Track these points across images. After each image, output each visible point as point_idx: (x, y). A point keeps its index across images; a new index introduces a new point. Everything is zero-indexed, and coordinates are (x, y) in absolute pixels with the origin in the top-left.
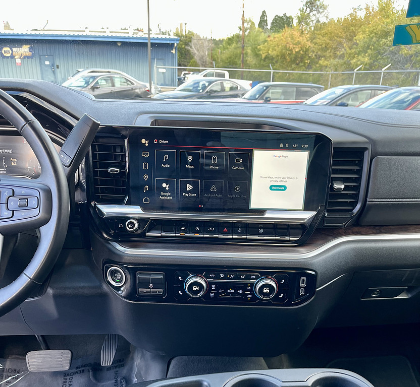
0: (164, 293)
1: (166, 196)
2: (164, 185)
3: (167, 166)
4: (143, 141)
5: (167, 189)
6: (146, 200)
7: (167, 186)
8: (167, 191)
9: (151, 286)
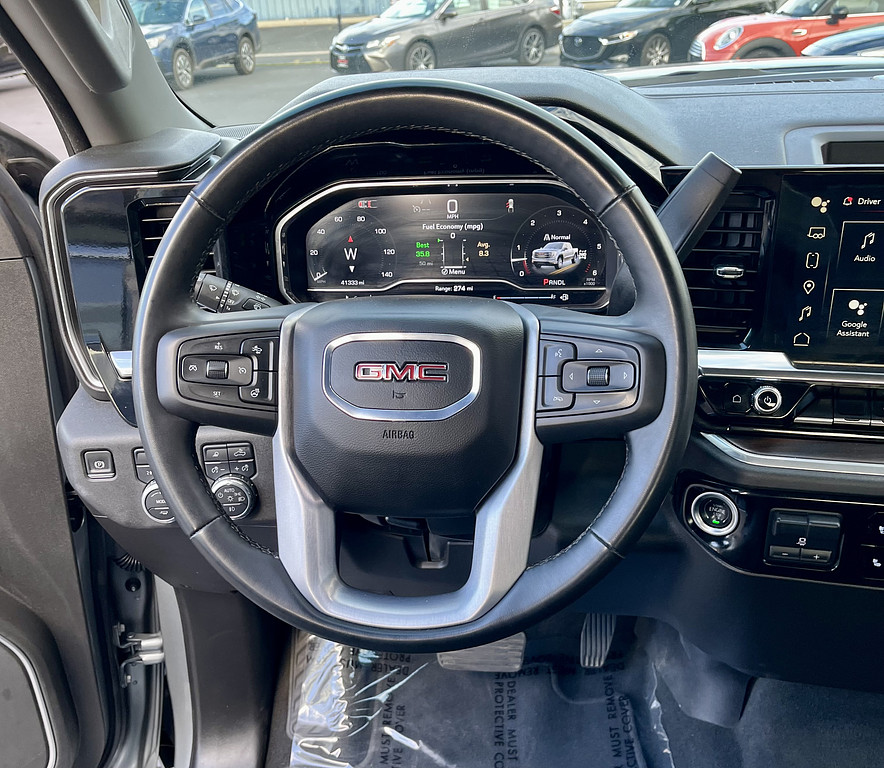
0: (833, 559)
1: (854, 329)
2: (854, 304)
3: (868, 258)
4: (816, 202)
5: (861, 313)
6: (802, 340)
7: (862, 307)
8: (858, 319)
9: (802, 541)
